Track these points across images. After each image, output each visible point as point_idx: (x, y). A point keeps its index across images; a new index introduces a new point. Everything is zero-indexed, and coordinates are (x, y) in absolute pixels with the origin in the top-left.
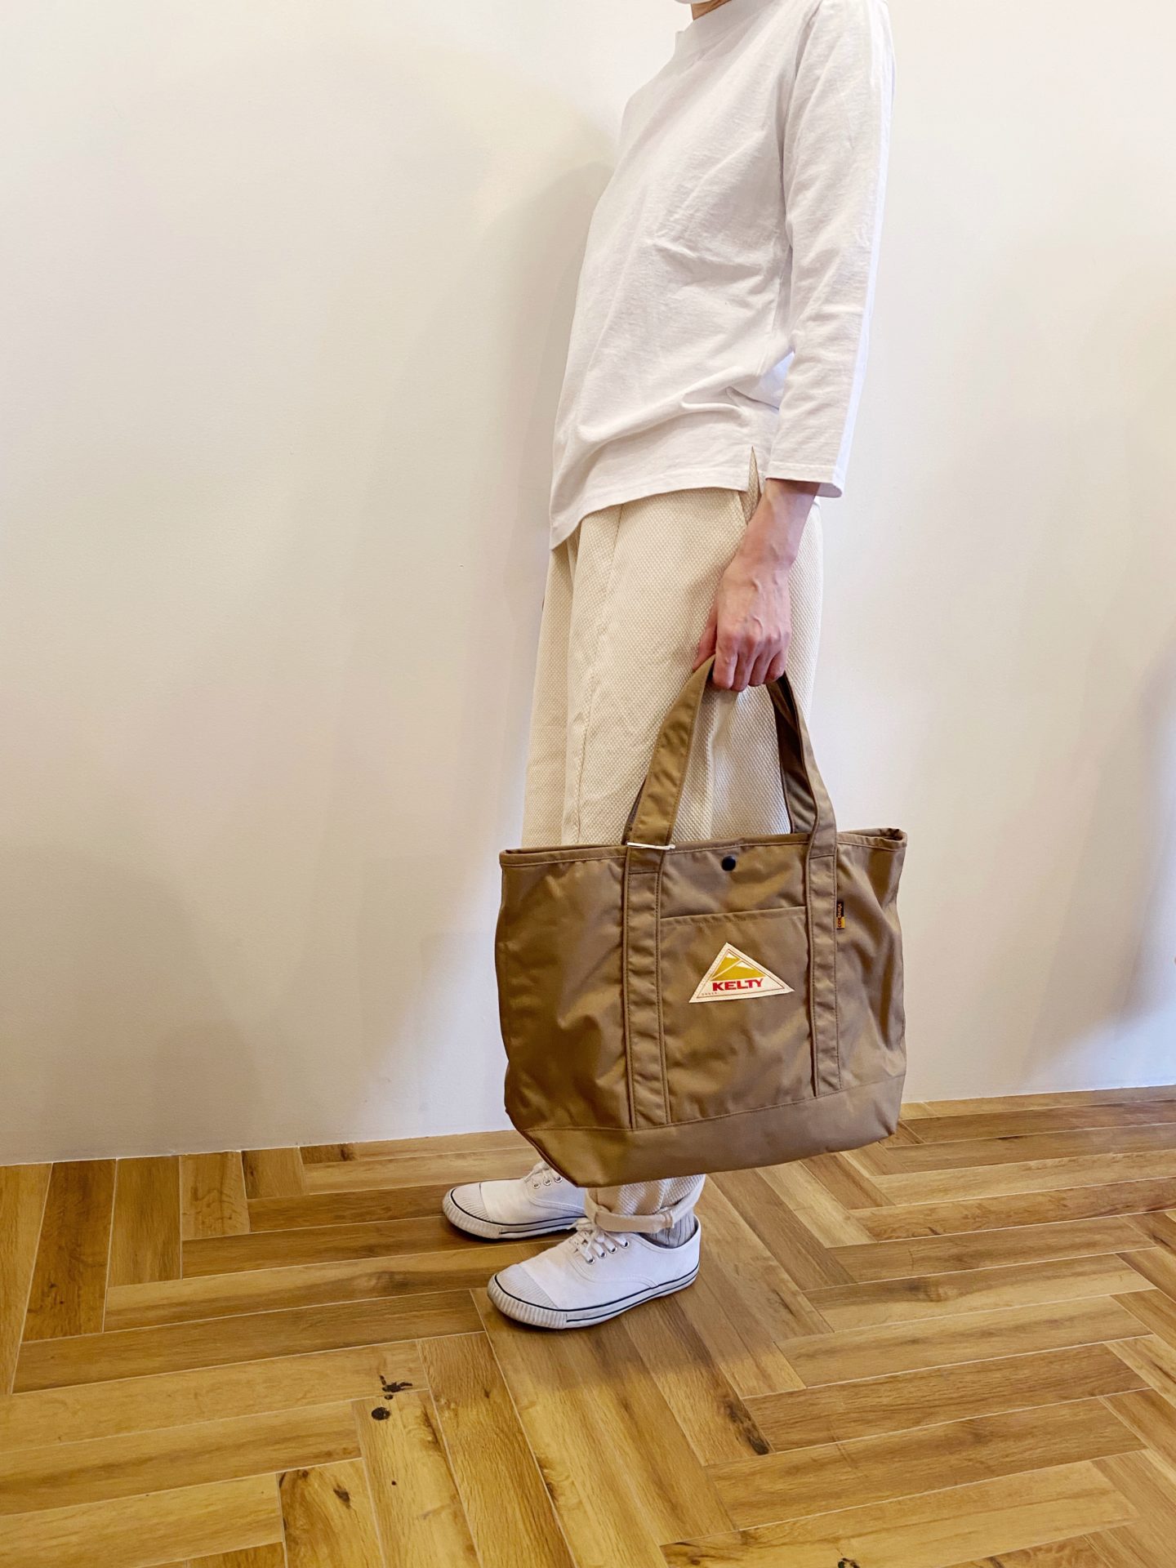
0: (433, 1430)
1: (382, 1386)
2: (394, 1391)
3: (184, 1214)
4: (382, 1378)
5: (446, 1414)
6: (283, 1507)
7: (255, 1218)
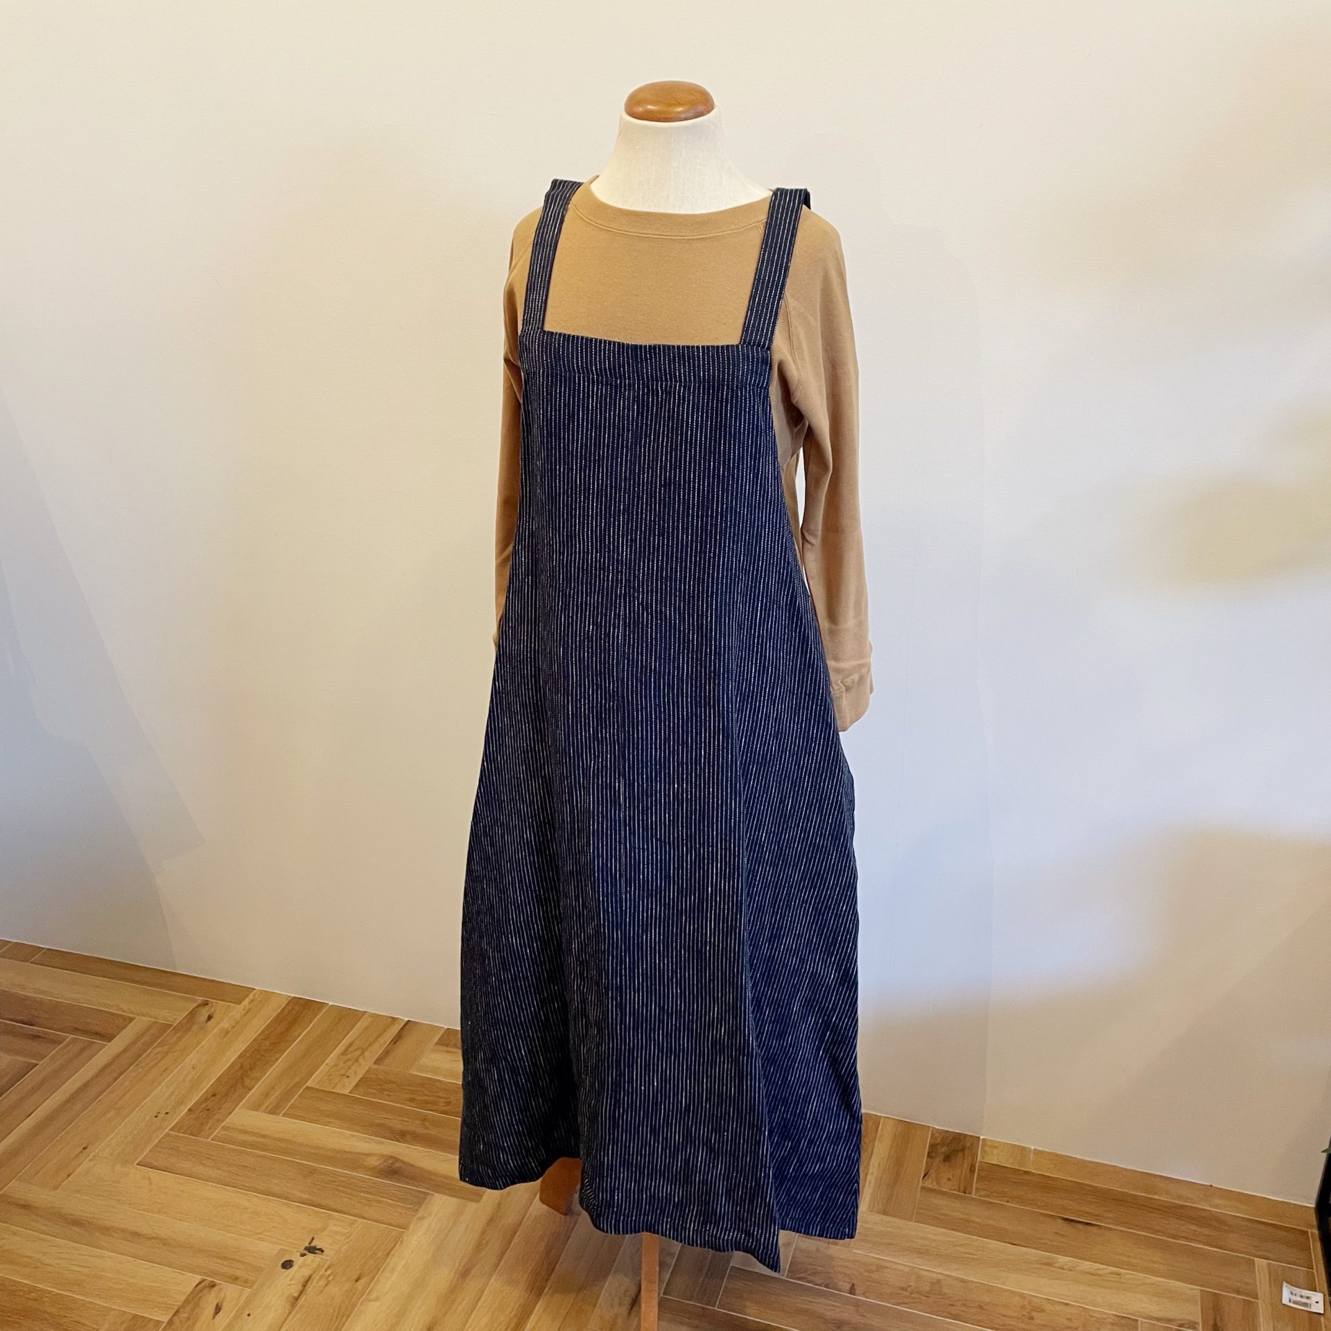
0: (303, 1290)
1: (307, 1245)
2: (309, 1252)
3: (327, 1064)
4: (313, 1239)
5: (322, 1283)
6: (185, 1301)
7: (363, 1082)
